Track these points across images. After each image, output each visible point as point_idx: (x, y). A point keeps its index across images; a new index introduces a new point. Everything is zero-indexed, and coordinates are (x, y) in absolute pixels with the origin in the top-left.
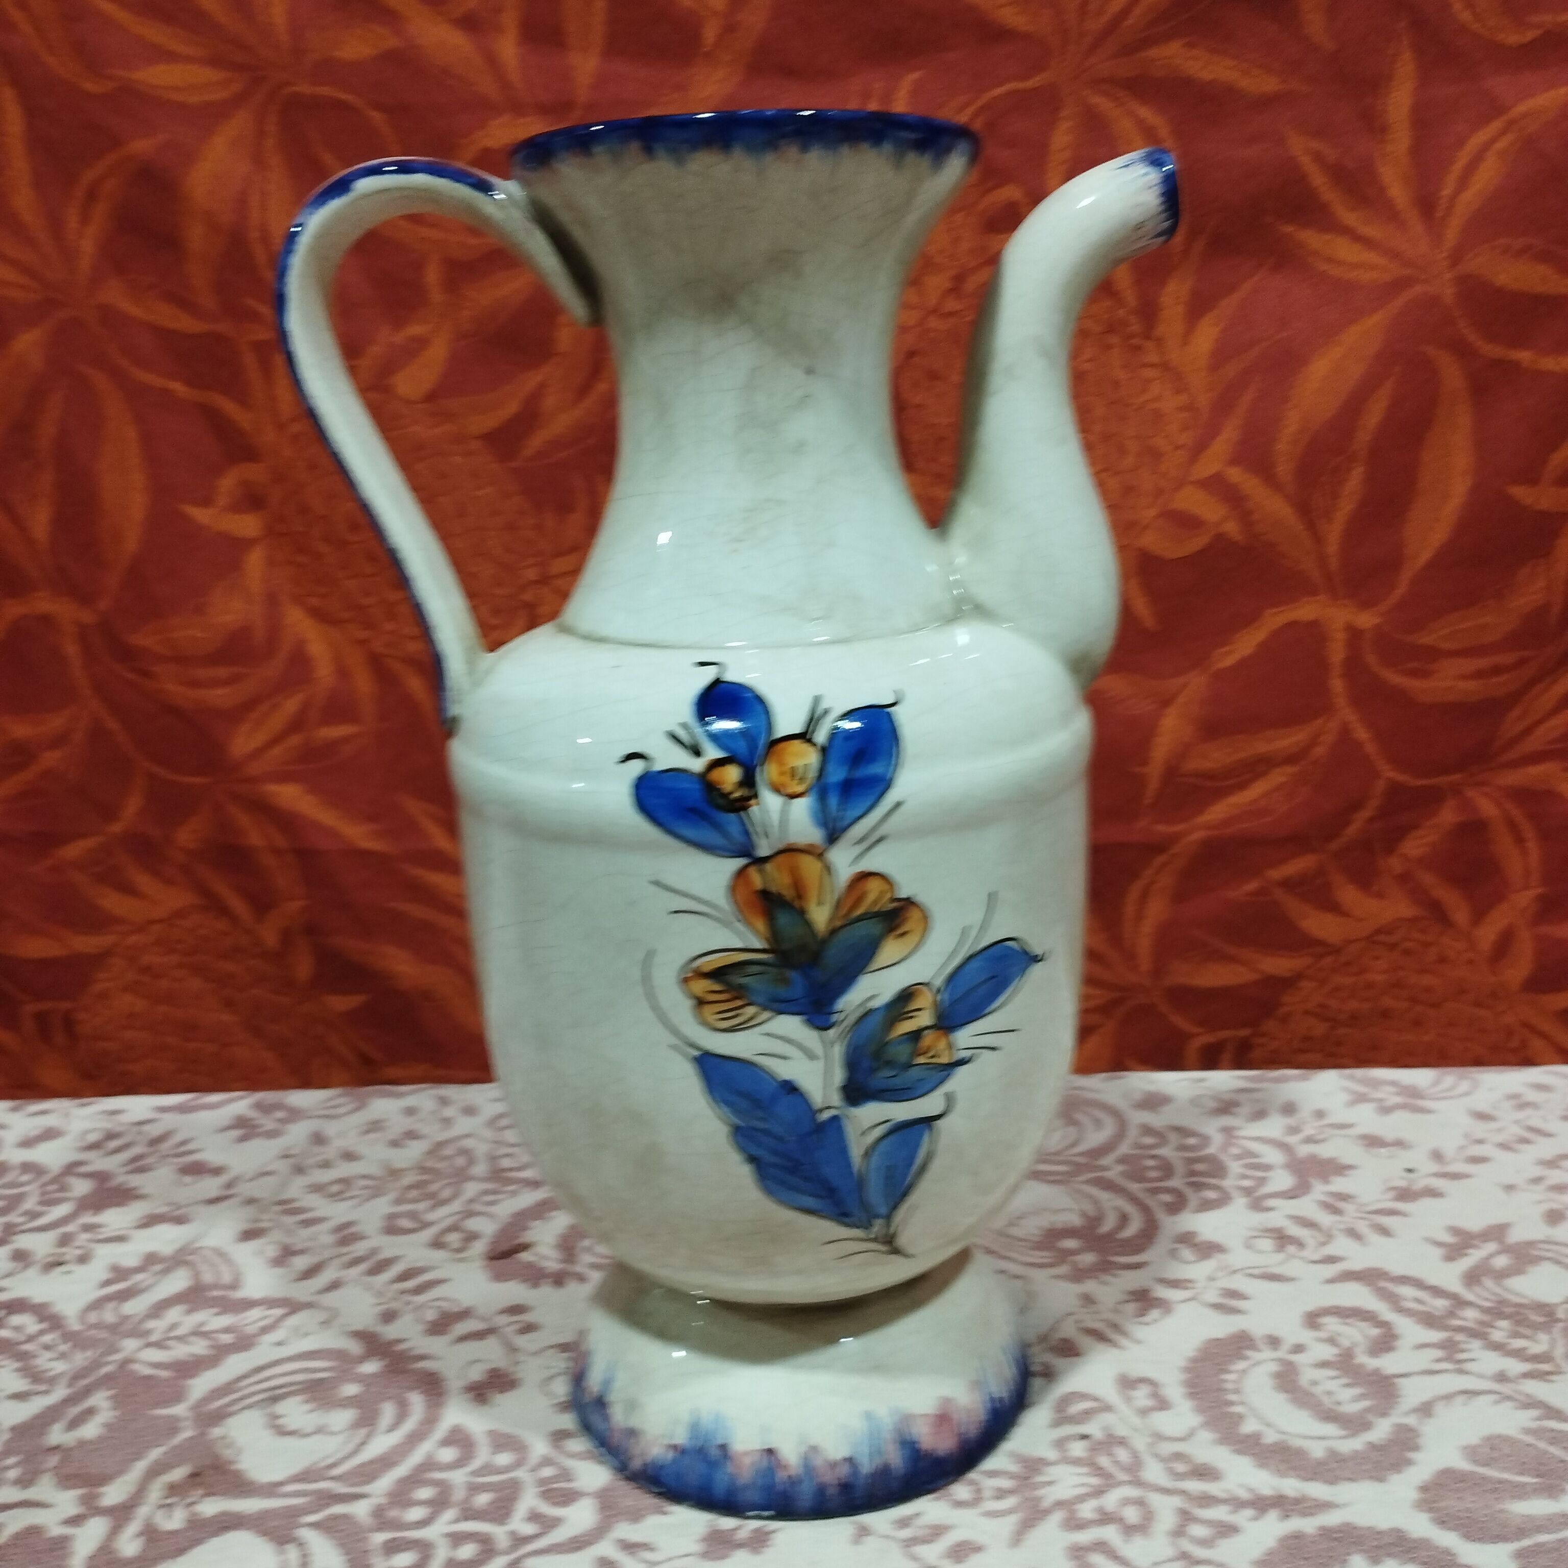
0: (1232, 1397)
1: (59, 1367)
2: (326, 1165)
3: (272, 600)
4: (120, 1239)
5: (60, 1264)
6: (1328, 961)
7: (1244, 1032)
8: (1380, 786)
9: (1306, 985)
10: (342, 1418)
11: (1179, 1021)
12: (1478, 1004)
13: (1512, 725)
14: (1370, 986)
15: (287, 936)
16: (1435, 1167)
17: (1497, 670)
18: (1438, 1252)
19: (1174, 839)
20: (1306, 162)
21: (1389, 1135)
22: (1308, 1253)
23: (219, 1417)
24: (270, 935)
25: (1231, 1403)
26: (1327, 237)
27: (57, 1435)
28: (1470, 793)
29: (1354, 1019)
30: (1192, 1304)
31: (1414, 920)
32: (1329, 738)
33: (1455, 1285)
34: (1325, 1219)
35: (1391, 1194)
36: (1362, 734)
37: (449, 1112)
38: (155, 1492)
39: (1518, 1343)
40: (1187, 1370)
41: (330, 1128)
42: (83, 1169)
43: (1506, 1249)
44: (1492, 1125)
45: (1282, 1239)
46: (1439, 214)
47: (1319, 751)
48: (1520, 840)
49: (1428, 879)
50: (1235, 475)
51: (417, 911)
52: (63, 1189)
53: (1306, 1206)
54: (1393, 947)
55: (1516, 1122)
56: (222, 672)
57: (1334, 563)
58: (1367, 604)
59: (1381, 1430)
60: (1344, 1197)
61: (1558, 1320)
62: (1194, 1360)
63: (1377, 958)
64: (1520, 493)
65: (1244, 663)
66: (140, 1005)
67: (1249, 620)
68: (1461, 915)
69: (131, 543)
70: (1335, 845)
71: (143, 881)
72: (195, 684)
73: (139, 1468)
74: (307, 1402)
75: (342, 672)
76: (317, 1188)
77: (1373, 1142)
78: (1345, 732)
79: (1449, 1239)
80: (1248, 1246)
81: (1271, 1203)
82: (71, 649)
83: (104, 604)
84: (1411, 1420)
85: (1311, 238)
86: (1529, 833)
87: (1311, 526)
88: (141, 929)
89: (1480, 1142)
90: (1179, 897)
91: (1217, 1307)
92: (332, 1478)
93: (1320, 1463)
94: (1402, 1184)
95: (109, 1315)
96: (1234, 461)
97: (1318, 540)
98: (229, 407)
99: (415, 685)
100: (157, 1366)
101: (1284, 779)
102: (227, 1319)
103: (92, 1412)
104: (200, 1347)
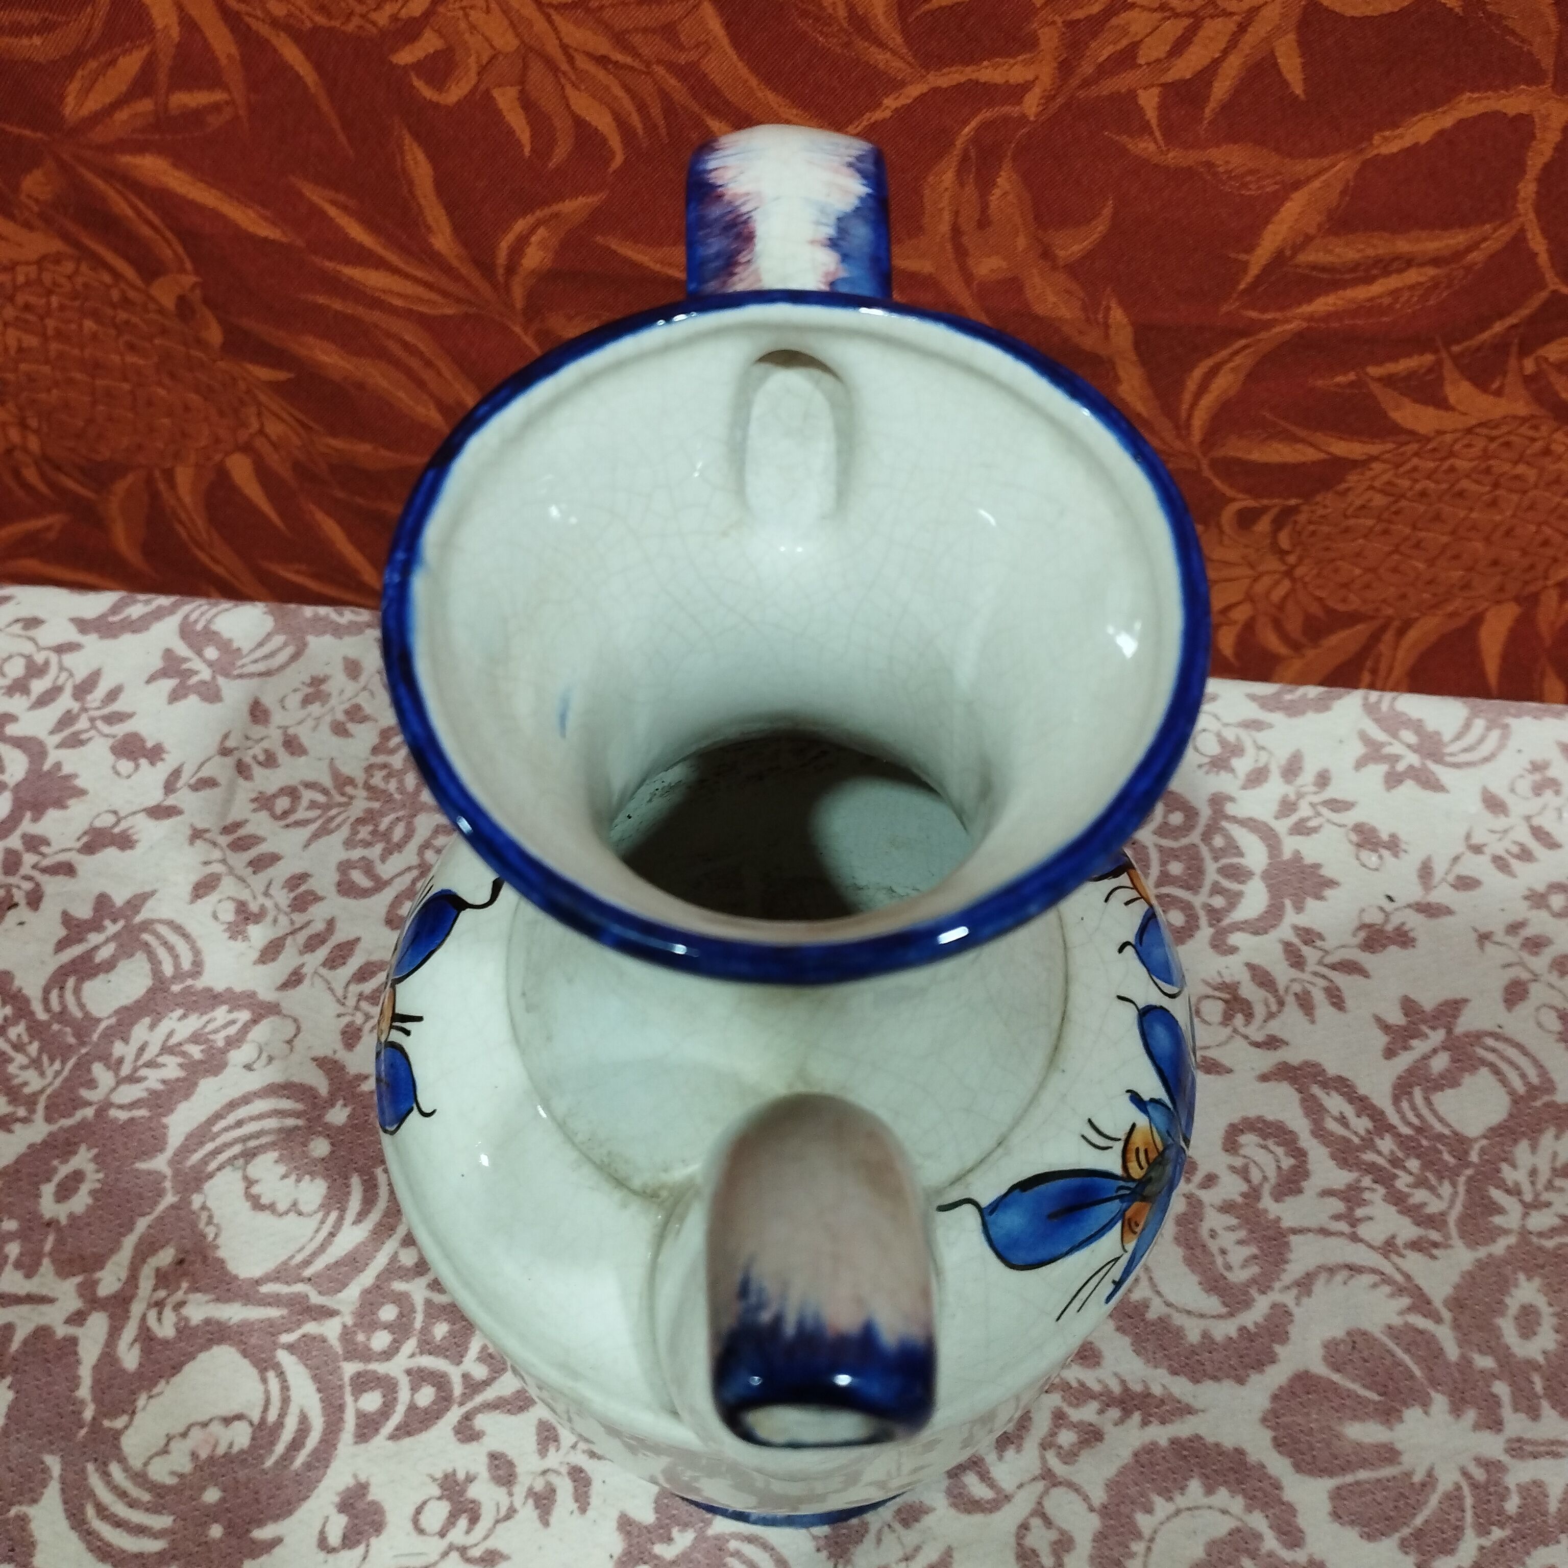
1: (33, 1082)
2: (269, 759)
4: (70, 869)
5: (12, 906)
6: (1412, 447)
8: (1540, 297)
9: (1378, 466)
10: (315, 1191)
11: (1223, 487)
14: (1452, 470)
15: (184, 302)
16: (1417, 894)
18: (1381, 1042)
19: (1266, 325)
21: (1387, 827)
22: (1253, 1030)
23: (198, 1178)
24: (166, 300)
27: (49, 1204)
32: (1493, 245)
33: (1382, 1100)
34: (1283, 974)
35: (1361, 937)
36: (1538, 244)
38: (146, 1280)
39: (1420, 1196)
41: (271, 694)
43: (1450, 1043)
44: (1500, 821)
45: (1232, 1003)
47: (1477, 257)
53: (1269, 948)
54: (1492, 439)
55: (1528, 817)
59: (1257, 1312)
60: (1313, 939)
61: (1468, 1165)
63: (1469, 447)
70: (1458, 348)
73: (128, 1246)
74: (279, 1161)
75: (188, 23)
76: (263, 802)
77: (1365, 839)
78: (1518, 240)
79: (1397, 1018)
80: (1198, 1012)
81: (1234, 939)
84: (1288, 1299)
90: (1254, 376)
93: (1193, 1351)
94: (1377, 920)
95: (70, 1000)
99: (292, 54)
100: (134, 1105)
101: (1422, 279)
102: (194, 1023)
103: (77, 1177)
104: (172, 1069)
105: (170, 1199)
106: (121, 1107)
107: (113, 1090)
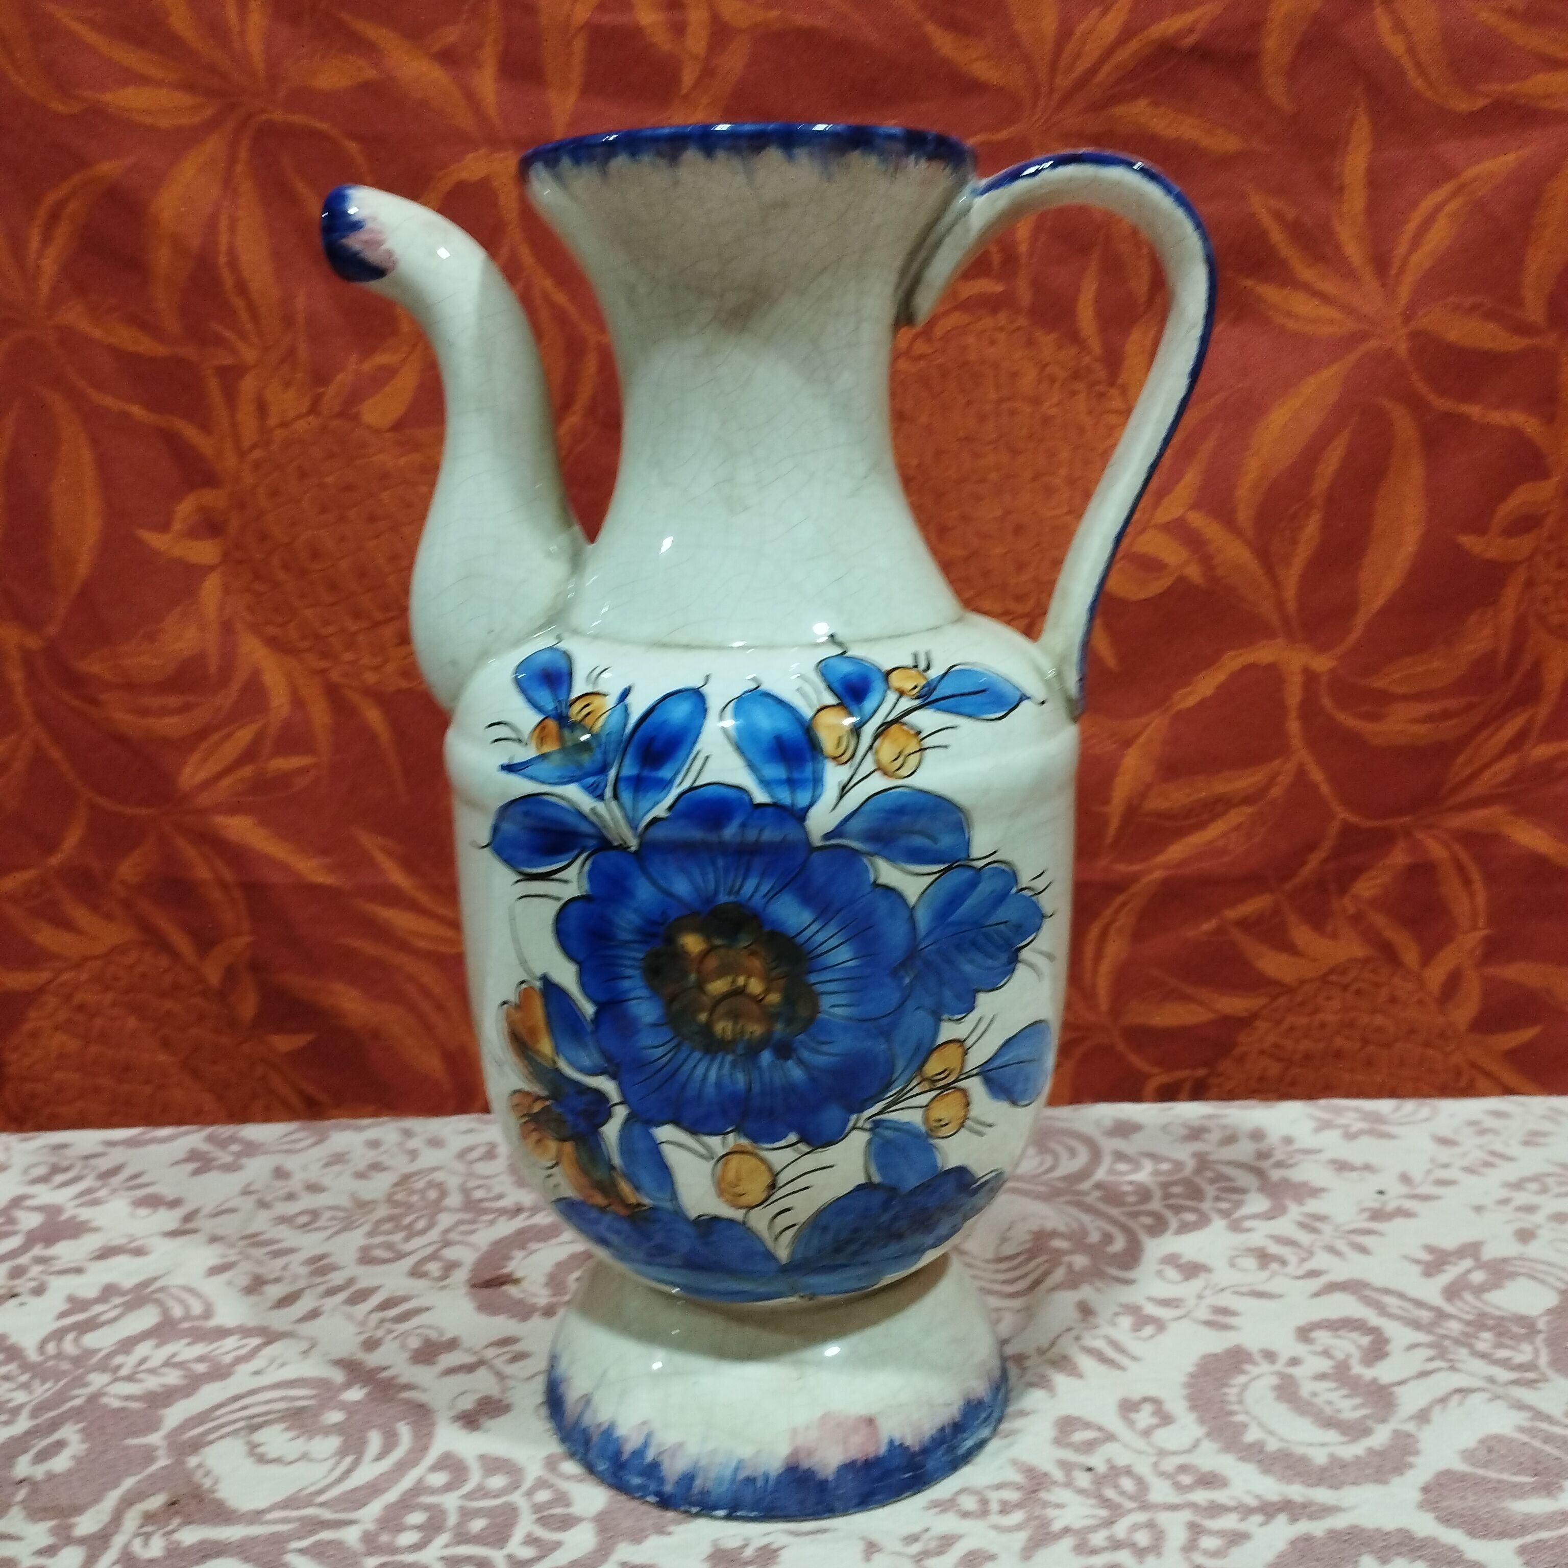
0: (1235, 1407)
1: (20, 1397)
2: (291, 1197)
3: (227, 628)
4: (78, 1271)
5: (14, 1296)
6: (1283, 1001)
7: (1201, 1072)
8: (1334, 828)
9: (1262, 1025)
10: (329, 1445)
11: (1137, 1061)
12: (1427, 1044)
13: (1460, 767)
14: (1323, 1026)
15: (230, 973)
16: (1404, 1190)
17: (1446, 715)
18: (1417, 1269)
19: (1134, 878)
20: (1267, 220)
21: (1357, 1159)
22: (1292, 1269)
23: (196, 1446)
24: (213, 975)
25: (1231, 1413)
26: (1285, 292)
27: (23, 1467)
28: (1420, 835)
29: (1308, 1057)
30: (1185, 1323)
31: (1366, 961)
32: (1285, 779)
33: (1438, 1300)
34: (1304, 1238)
35: (1366, 1215)
36: (1317, 775)
37: (413, 1144)
38: (132, 1520)
39: (1503, 1353)
40: (1187, 1385)
41: (291, 1163)
42: (29, 1203)
43: (1481, 1265)
44: (1457, 1150)
45: (1264, 1258)
46: (1393, 272)
47: (1276, 792)
48: (1467, 882)
49: (1379, 920)
50: (1197, 520)
51: (368, 947)
52: (11, 1221)
53: (1285, 1225)
54: (1345, 988)
55: (1480, 1147)
56: (174, 701)
57: (1291, 607)
58: (1322, 649)
59: (1380, 1437)
60: (1322, 1218)
61: (1540, 1332)
62: (1192, 1376)
63: (1329, 998)
64: (1468, 541)
65: (1202, 703)
66: (73, 1045)
67: (1210, 661)
68: (1411, 956)
69: (83, 568)
70: (1289, 886)
71: (81, 915)
72: (145, 712)
73: (112, 1498)
74: (287, 1429)
75: (298, 702)
76: (283, 1220)
77: (1341, 1166)
78: (1301, 773)
79: (1425, 1257)
80: (1232, 1265)
81: (1248, 1224)
82: (16, 676)
83: (52, 630)
84: (1410, 1427)
85: (1270, 293)
86: (1476, 876)
87: (1270, 571)
88: (78, 965)
89: (1446, 1166)
90: (1138, 936)
91: (1209, 1324)
92: (322, 1505)
93: (1324, 1470)
94: (1376, 1205)
95: (69, 1346)
96: (1195, 506)
97: (1277, 584)
98: (190, 432)
99: (373, 716)
100: (128, 1398)
101: (1241, 819)
102: (199, 1349)
103: (60, 1445)
104: (173, 1378)
105: (162, 1462)
106: (115, 1396)
107: (107, 1385)
